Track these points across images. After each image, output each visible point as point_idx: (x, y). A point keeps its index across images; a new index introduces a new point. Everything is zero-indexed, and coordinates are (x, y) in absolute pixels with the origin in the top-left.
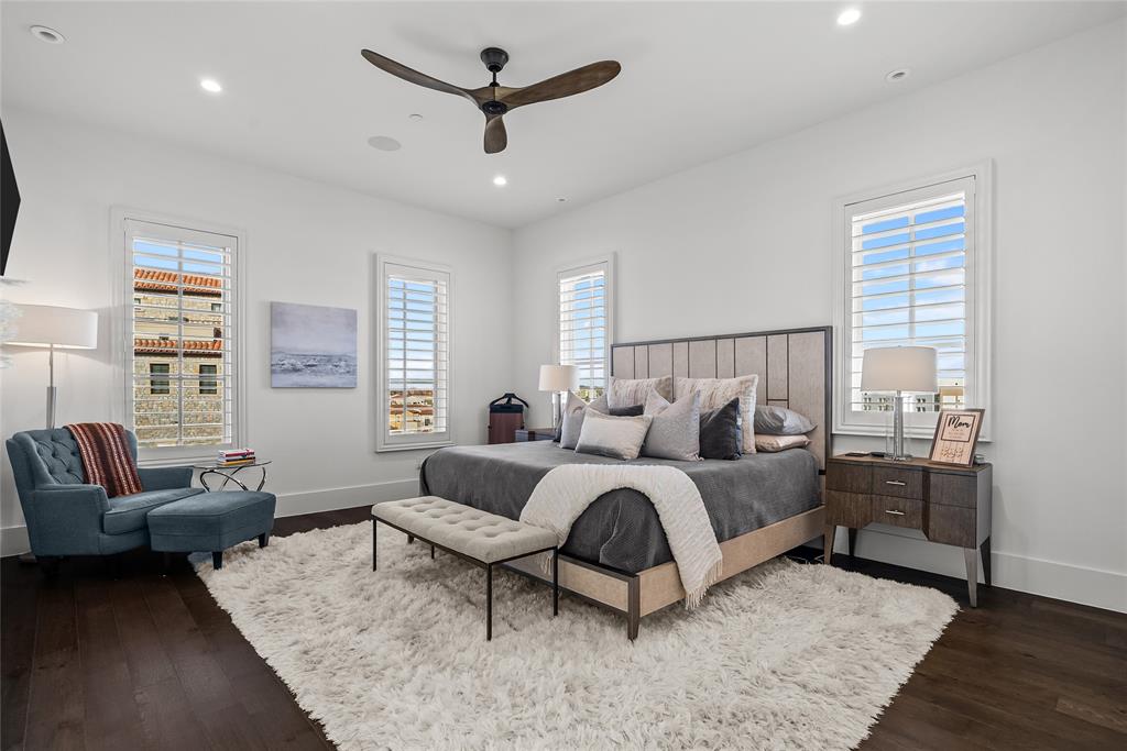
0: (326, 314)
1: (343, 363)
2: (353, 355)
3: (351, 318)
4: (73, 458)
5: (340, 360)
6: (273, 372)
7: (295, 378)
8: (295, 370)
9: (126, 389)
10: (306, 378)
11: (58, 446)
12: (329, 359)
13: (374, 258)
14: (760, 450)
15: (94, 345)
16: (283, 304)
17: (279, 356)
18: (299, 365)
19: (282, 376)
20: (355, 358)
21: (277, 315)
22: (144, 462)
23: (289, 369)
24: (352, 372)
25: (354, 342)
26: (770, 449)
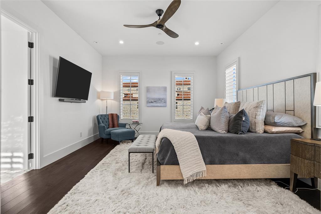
0: (159, 88)
1: (163, 100)
2: (165, 98)
3: (165, 89)
4: (108, 120)
5: (162, 99)
6: (147, 103)
7: (152, 104)
8: (152, 102)
9: (120, 107)
10: (154, 104)
11: (102, 117)
12: (159, 99)
13: (171, 72)
14: (265, 132)
15: (113, 99)
16: (150, 87)
17: (149, 99)
18: (153, 101)
19: (149, 104)
20: (166, 99)
21: (148, 90)
22: (121, 122)
23: (151, 102)
24: (165, 102)
25: (166, 95)
26: (270, 132)
